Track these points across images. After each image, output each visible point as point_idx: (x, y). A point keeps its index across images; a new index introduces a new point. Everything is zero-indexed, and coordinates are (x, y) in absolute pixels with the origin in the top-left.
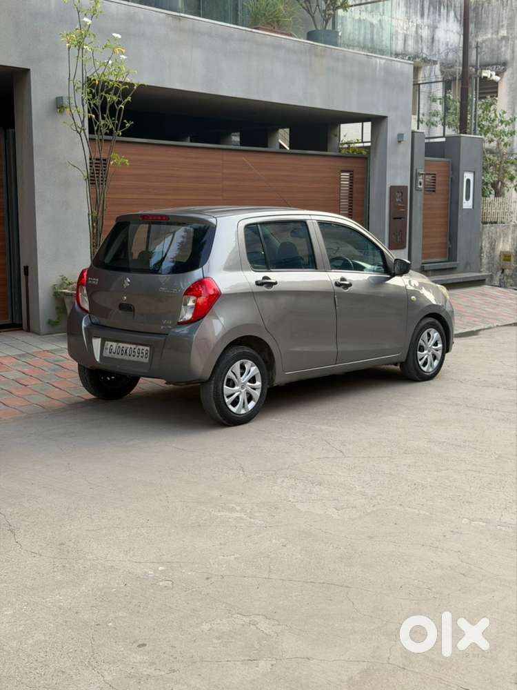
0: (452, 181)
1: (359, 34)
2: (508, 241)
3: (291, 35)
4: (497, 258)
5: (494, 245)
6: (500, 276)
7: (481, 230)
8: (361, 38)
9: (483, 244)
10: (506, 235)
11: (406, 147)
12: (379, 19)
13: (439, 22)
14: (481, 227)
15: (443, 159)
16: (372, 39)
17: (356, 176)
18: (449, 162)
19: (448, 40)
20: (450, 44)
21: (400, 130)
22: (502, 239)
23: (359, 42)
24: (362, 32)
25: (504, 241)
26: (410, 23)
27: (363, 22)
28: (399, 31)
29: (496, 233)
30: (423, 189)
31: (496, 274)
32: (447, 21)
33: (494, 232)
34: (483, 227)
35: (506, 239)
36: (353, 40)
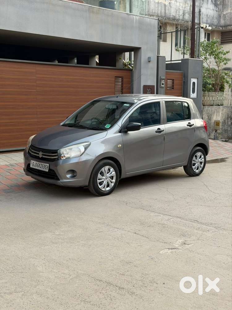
0: (184, 83)
1: (158, 9)
2: (219, 115)
3: (82, 2)
4: (212, 124)
5: (211, 117)
6: (215, 133)
7: (202, 109)
8: (159, 12)
9: (204, 117)
10: (218, 112)
11: (154, 65)
12: (169, 2)
13: (203, 4)
14: (202, 108)
15: (178, 71)
16: (165, 13)
17: (124, 80)
18: (182, 73)
19: (208, 13)
20: (208, 15)
21: (150, 54)
22: (215, 114)
23: (158, 14)
24: (160, 8)
25: (216, 115)
26: (187, 4)
27: (160, 3)
28: (181, 8)
29: (212, 111)
30: (165, 87)
31: (212, 132)
32: (207, 4)
33: (210, 110)
34: (203, 108)
35: (218, 114)
36: (155, 13)
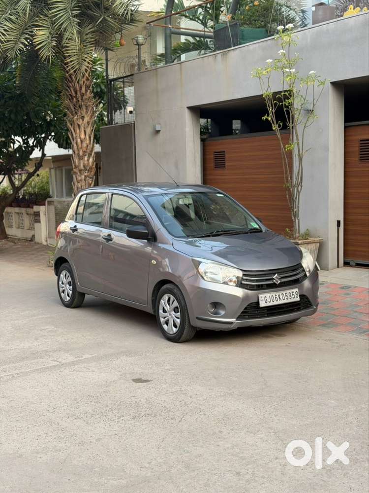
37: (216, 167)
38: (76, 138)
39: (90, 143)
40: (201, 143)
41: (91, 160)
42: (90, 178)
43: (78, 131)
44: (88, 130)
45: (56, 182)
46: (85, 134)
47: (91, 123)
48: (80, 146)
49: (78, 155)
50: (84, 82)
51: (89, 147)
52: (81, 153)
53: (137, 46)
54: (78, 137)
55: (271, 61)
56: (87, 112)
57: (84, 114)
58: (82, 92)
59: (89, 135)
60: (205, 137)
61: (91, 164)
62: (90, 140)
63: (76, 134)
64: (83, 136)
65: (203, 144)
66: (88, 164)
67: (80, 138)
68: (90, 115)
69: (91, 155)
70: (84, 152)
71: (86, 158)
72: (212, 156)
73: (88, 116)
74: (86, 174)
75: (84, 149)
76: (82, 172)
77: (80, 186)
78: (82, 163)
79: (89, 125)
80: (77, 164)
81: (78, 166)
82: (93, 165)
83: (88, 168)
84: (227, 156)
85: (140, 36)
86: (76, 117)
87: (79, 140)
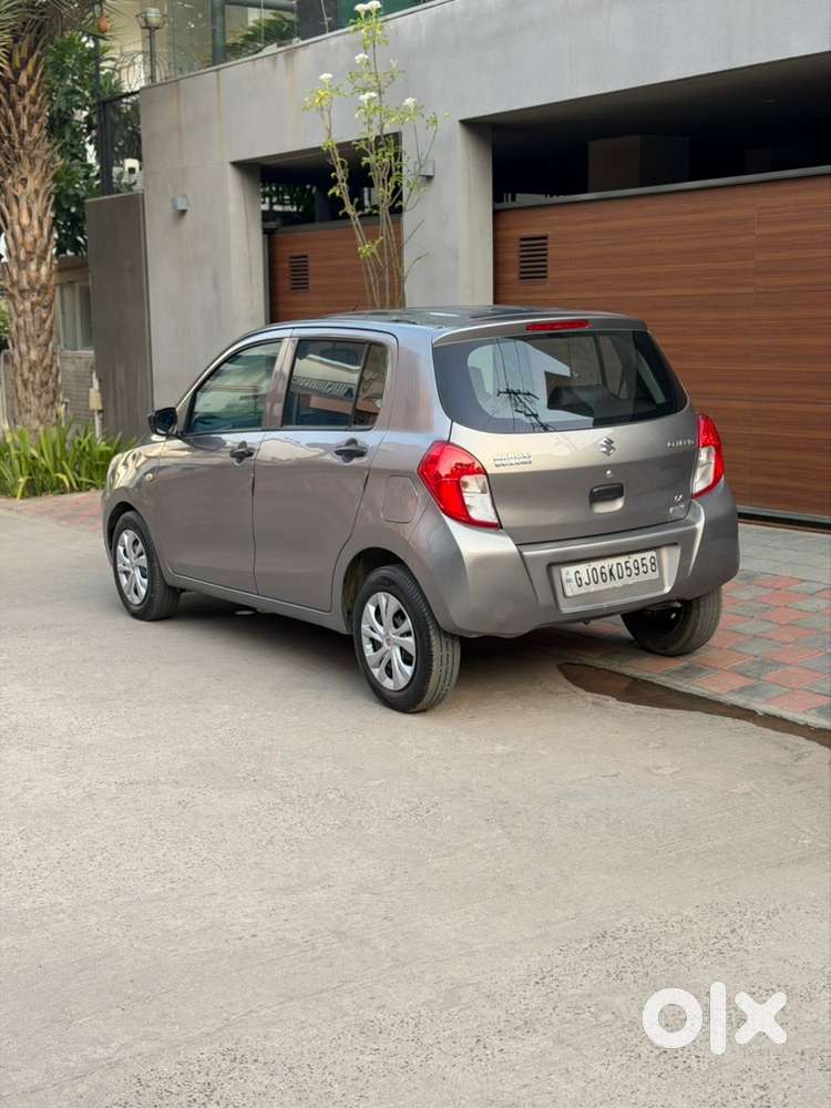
37: (293, 288)
38: (12, 225)
39: (42, 234)
40: (264, 239)
41: (44, 270)
42: (45, 307)
43: (15, 210)
44: (36, 209)
45: (63, 313)
46: (30, 215)
47: (42, 192)
48: (20, 241)
49: (17, 258)
50: (24, 108)
51: (38, 243)
52: (22, 256)
53: (147, 31)
54: (15, 222)
55: (329, 76)
56: (31, 171)
57: (26, 174)
58: (21, 127)
59: (39, 218)
60: (272, 225)
61: (43, 278)
62: (41, 228)
63: (11, 214)
64: (25, 221)
65: (269, 238)
66: (38, 278)
67: (20, 224)
68: (41, 175)
69: (45, 259)
70: (28, 253)
71: (33, 266)
72: (287, 265)
73: (34, 179)
74: (34, 299)
75: (29, 248)
76: (26, 295)
77: (22, 323)
78: (25, 276)
79: (37, 197)
80: (15, 277)
81: (18, 282)
82: (48, 281)
83: (38, 287)
84: (311, 264)
85: (153, 10)
86: (9, 181)
87: (17, 228)
